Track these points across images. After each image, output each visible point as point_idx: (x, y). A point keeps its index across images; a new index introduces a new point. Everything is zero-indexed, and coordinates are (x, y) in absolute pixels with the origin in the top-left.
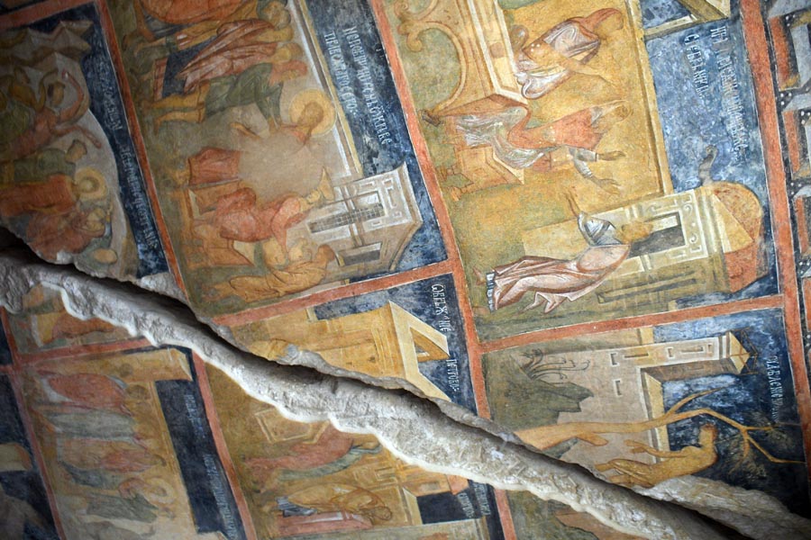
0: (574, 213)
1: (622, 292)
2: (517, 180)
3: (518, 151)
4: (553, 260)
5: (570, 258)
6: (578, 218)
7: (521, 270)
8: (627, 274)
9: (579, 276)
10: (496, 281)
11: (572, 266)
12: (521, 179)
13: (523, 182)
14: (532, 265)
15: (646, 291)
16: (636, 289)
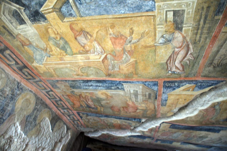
0: (153, 46)
1: (198, 36)
2: (134, 61)
3: (123, 59)
4: (171, 55)
5: (173, 50)
6: (156, 45)
7: (171, 64)
8: (190, 33)
9: (183, 49)
10: (172, 71)
11: (177, 50)
12: (134, 60)
13: (136, 59)
14: (171, 61)
15: (203, 27)
16: (199, 31)
